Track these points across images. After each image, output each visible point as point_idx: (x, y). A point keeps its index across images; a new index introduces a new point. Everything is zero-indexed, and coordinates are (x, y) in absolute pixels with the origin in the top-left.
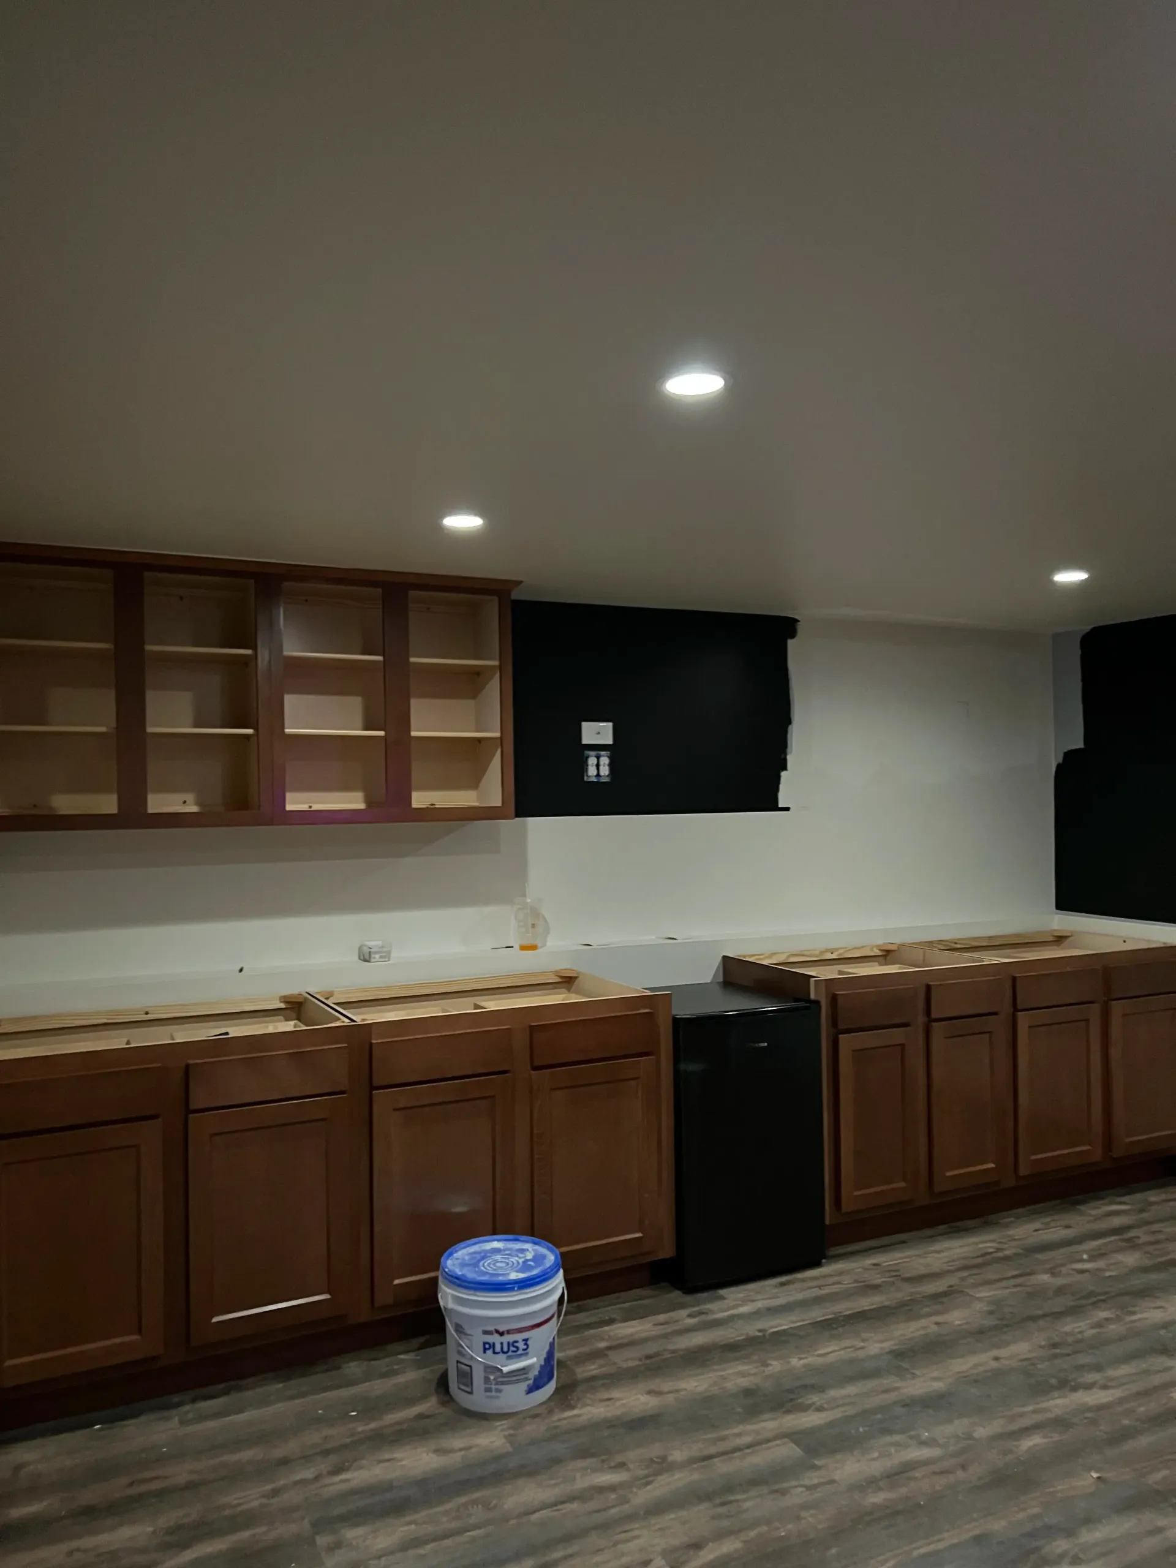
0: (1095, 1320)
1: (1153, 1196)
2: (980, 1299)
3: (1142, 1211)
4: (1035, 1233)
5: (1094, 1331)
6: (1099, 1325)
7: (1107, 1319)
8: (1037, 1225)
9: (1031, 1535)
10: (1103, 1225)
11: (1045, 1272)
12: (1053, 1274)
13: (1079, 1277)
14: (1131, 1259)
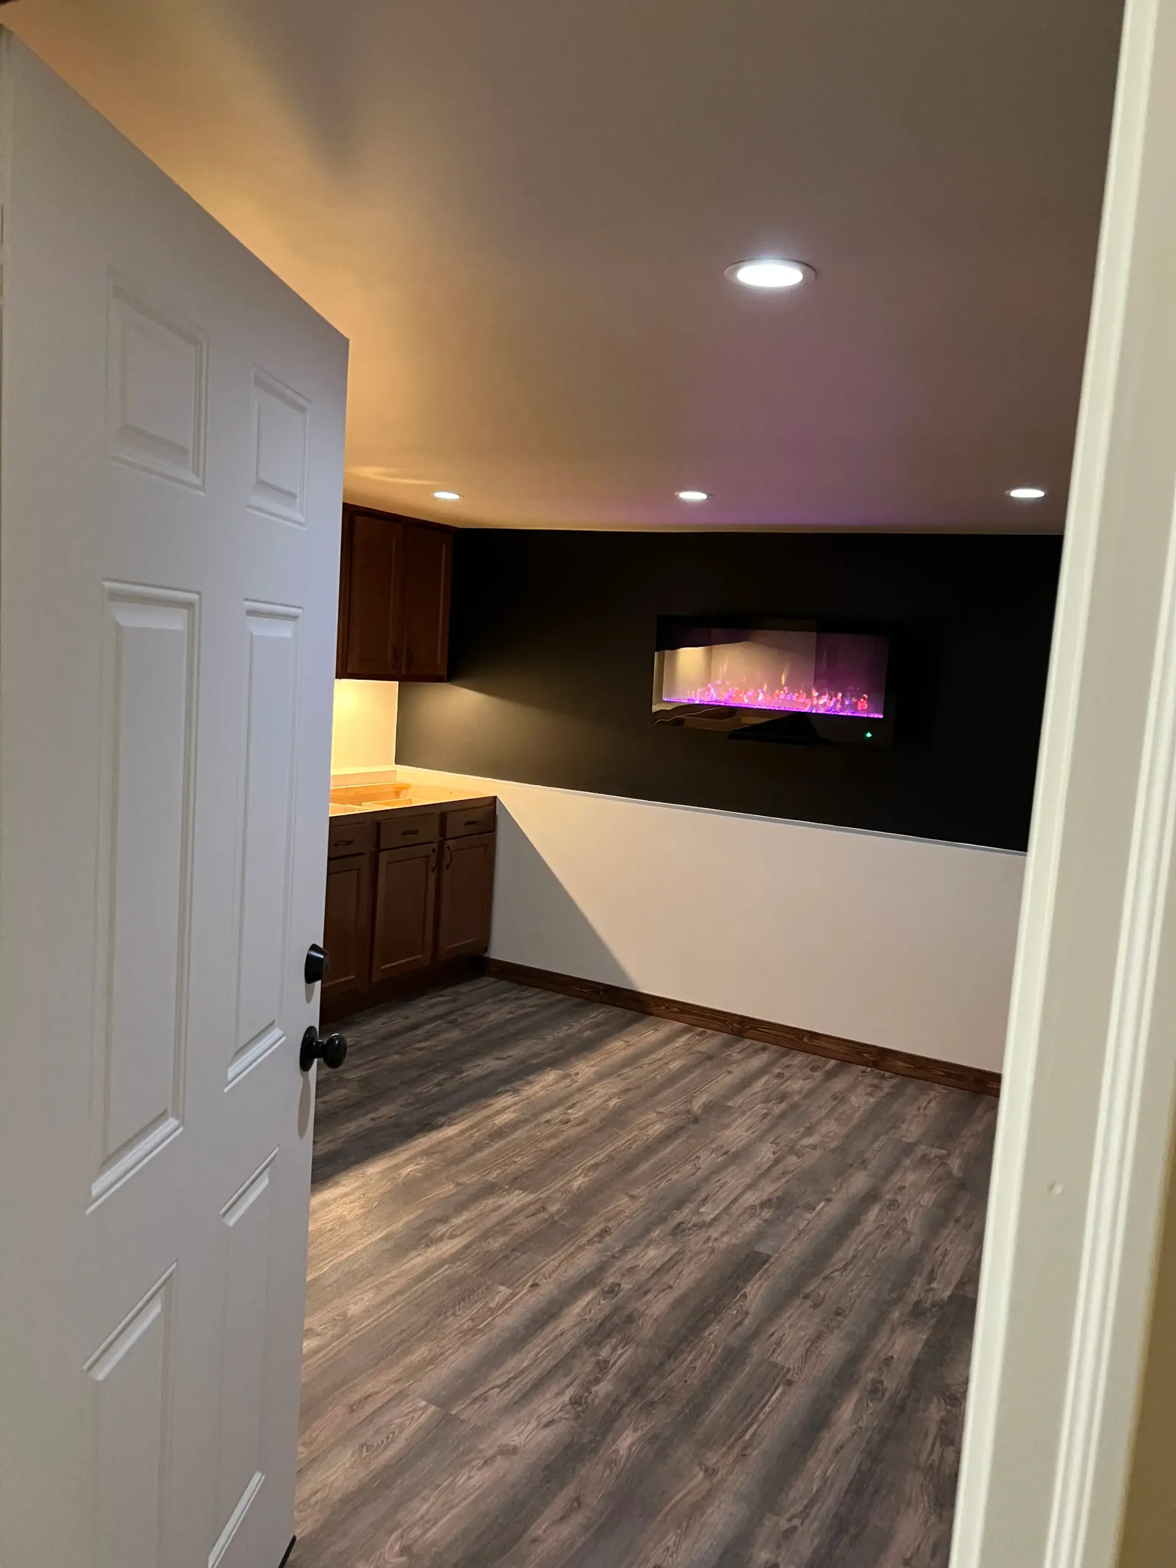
0: (437, 1081)
1: (463, 988)
2: (351, 1080)
3: (455, 1000)
4: (383, 1026)
5: (436, 1089)
6: (439, 1084)
7: (444, 1079)
8: (382, 1020)
9: (421, 1228)
10: (431, 1013)
11: (395, 1053)
12: (402, 1054)
13: (420, 1053)
14: (455, 1034)
